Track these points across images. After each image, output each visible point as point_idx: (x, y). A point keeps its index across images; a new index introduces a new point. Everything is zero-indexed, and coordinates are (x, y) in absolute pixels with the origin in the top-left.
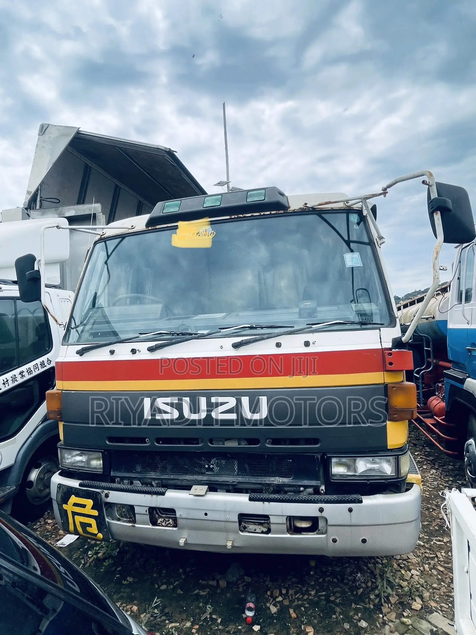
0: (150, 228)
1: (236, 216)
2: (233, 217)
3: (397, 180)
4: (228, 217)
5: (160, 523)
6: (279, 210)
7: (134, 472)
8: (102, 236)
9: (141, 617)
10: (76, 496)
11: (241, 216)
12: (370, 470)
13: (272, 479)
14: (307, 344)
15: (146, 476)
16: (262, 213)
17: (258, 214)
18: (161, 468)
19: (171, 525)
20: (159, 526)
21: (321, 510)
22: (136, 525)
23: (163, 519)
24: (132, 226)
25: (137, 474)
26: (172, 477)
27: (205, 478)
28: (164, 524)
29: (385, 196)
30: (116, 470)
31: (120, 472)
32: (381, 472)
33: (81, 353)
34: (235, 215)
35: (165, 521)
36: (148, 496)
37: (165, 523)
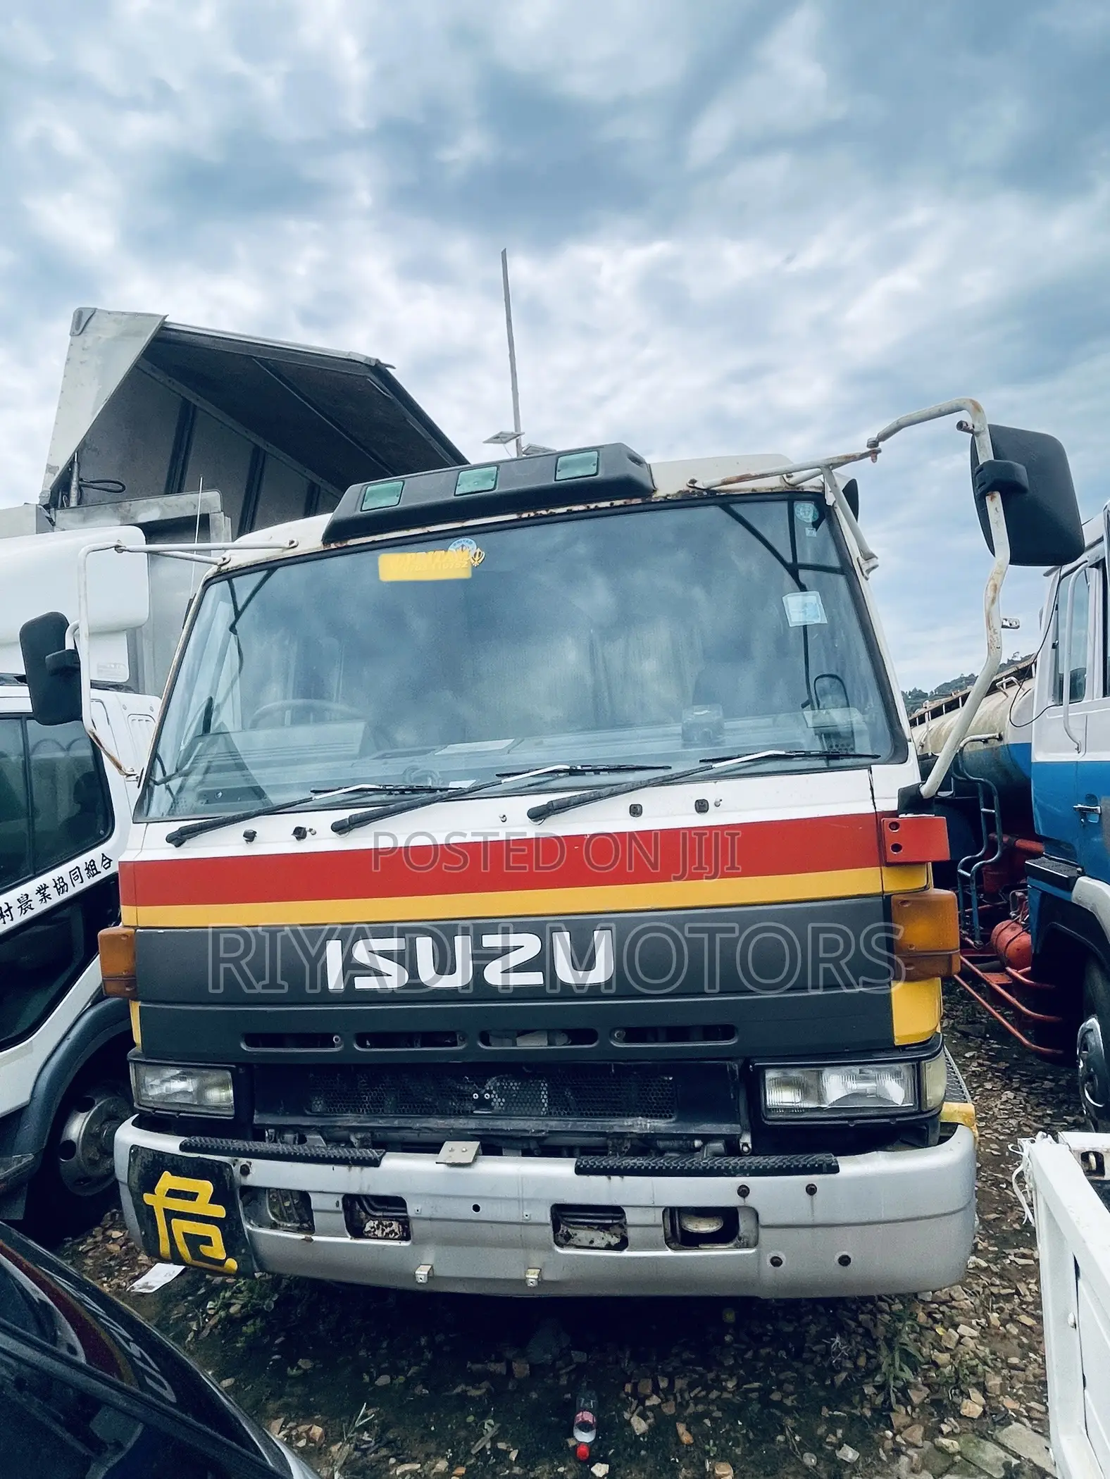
0: (333, 546)
1: (532, 514)
2: (525, 515)
3: (902, 422)
4: (514, 517)
5: (369, 1232)
6: (631, 498)
7: (308, 1113)
8: (223, 568)
9: (330, 1452)
10: (173, 1174)
11: (544, 512)
12: (855, 1095)
13: (628, 1122)
14: (702, 806)
15: (336, 1122)
16: (592, 506)
17: (582, 508)
18: (371, 1102)
19: (396, 1234)
20: (370, 1238)
21: (743, 1191)
22: (315, 1238)
23: (376, 1222)
24: (292, 542)
25: (317, 1119)
26: (396, 1123)
27: (472, 1124)
28: (379, 1233)
29: (874, 460)
30: (264, 1111)
31: (276, 1113)
32: (880, 1098)
33: (177, 839)
34: (526, 511)
35: (383, 1225)
36: (341, 1170)
37: (383, 1230)
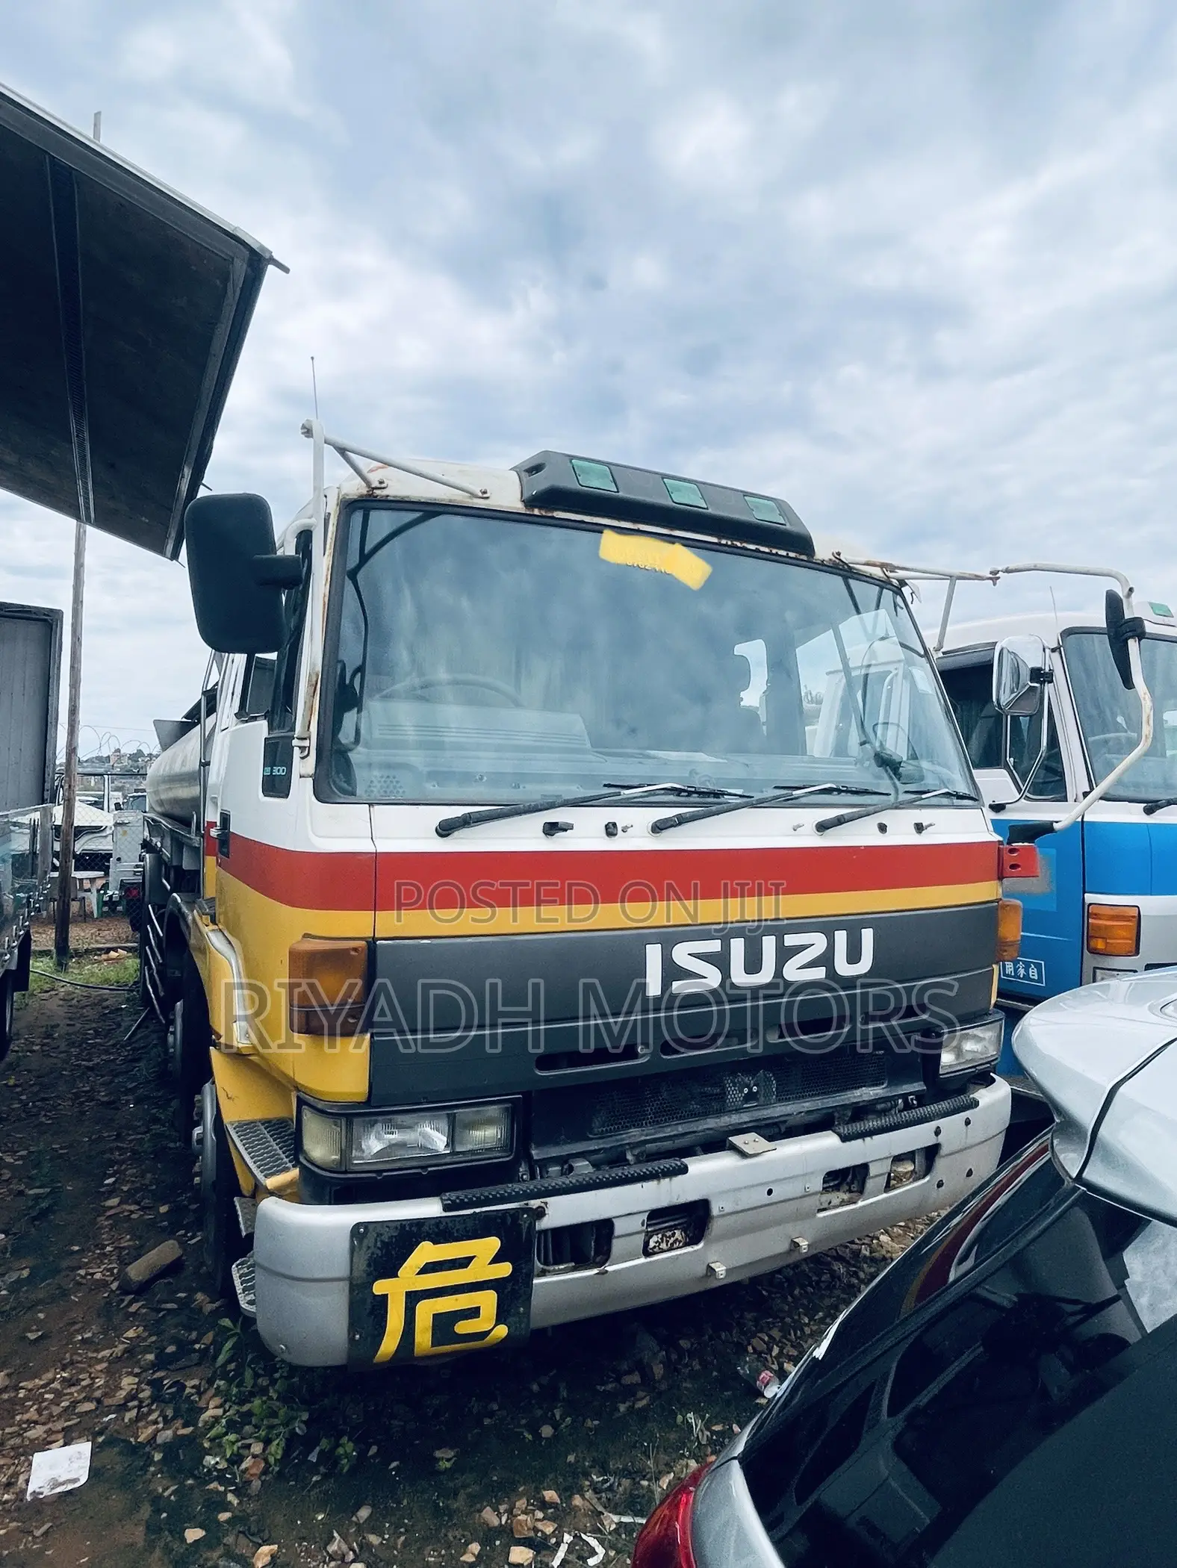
0: (536, 512)
1: (729, 543)
2: (724, 542)
3: (1038, 566)
4: (715, 540)
5: (655, 1247)
6: (801, 554)
7: (591, 1136)
8: (377, 492)
10: (435, 1243)
11: (739, 544)
13: (857, 1092)
14: (919, 828)
15: (623, 1140)
16: (774, 551)
17: (767, 550)
18: (654, 1113)
19: (680, 1242)
20: (655, 1253)
21: (938, 1132)
22: (609, 1269)
23: (660, 1236)
24: (485, 492)
25: (601, 1141)
26: (681, 1129)
27: (745, 1117)
28: (664, 1246)
29: (995, 584)
30: (540, 1144)
31: (557, 1144)
33: (445, 829)
34: (727, 538)
35: (666, 1237)
36: (651, 1185)
37: (667, 1242)
